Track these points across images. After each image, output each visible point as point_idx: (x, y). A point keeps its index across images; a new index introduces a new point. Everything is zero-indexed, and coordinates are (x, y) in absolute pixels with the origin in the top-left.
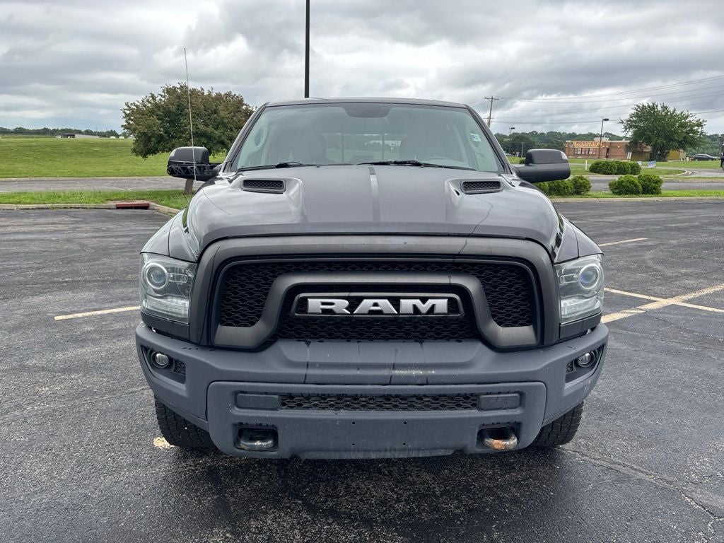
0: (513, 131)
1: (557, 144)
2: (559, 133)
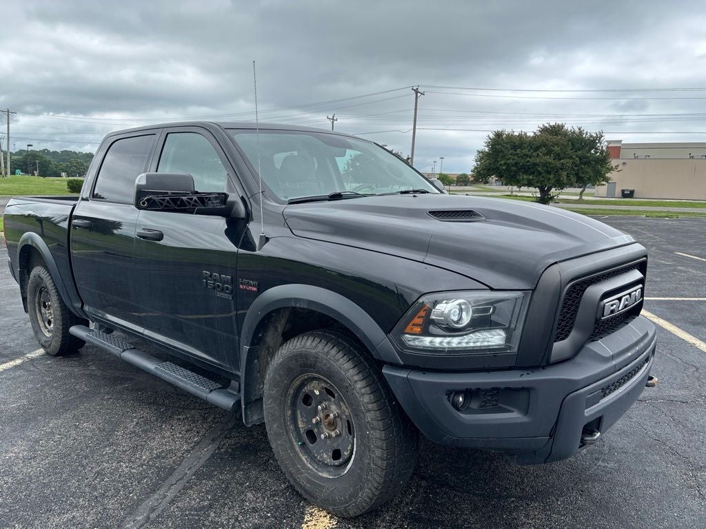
0: (30, 148)
1: (77, 163)
2: (75, 152)
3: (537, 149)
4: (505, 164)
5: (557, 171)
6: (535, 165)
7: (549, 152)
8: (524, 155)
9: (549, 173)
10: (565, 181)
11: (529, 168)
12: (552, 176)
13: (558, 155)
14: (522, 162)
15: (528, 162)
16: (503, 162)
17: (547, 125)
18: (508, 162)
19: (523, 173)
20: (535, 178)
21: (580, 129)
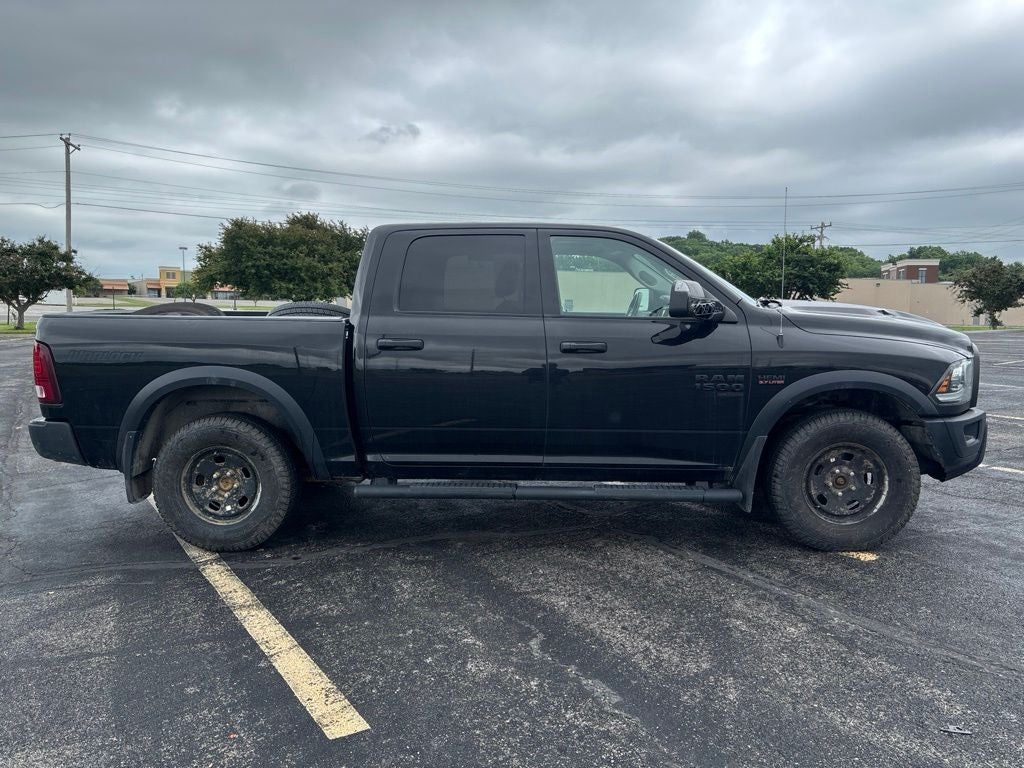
3: (295, 246)
4: (253, 266)
5: (325, 276)
6: (294, 269)
7: (311, 253)
8: (278, 254)
9: (314, 280)
10: (337, 291)
11: (286, 273)
12: (319, 285)
13: (323, 256)
14: (277, 264)
15: (285, 264)
16: (250, 264)
17: (299, 215)
18: (258, 263)
19: (279, 279)
20: (296, 287)
21: (341, 223)
